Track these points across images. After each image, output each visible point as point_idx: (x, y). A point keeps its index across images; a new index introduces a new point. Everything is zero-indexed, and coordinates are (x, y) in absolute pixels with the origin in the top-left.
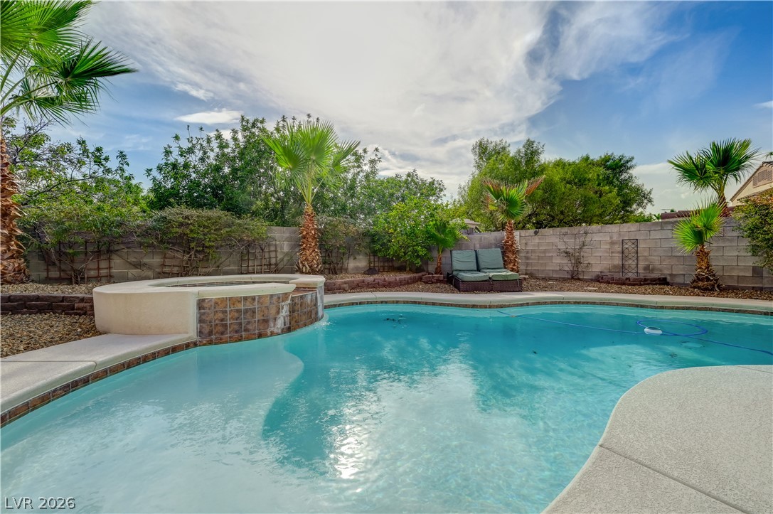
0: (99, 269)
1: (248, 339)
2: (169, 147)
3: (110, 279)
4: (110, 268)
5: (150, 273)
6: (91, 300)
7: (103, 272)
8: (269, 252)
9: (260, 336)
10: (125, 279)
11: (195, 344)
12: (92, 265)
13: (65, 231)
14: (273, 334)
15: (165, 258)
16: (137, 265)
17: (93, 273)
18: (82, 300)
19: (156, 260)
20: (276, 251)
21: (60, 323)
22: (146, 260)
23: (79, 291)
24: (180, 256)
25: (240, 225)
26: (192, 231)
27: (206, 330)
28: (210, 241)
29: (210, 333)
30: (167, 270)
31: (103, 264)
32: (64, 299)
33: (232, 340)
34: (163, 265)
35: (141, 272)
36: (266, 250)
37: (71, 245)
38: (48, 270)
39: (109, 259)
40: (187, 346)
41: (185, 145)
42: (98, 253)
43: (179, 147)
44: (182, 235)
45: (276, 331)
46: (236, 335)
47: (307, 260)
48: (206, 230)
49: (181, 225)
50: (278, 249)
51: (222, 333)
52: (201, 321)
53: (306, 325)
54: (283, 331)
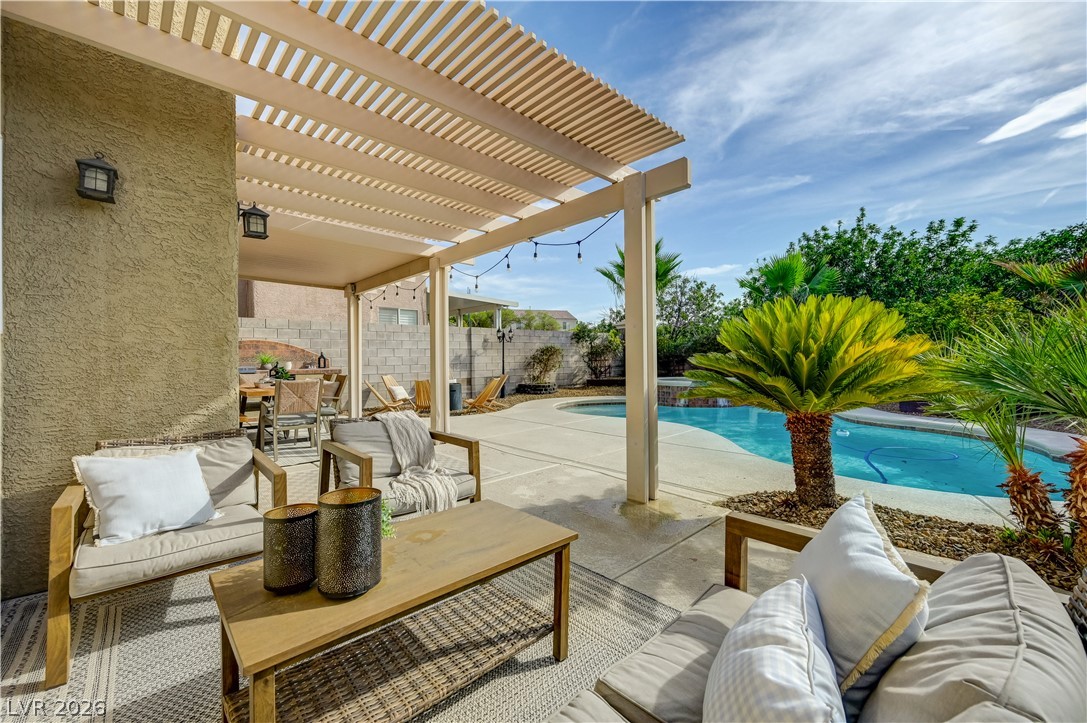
1: (667, 406)
14: (678, 406)
45: (680, 405)
53: (701, 406)
54: (684, 406)
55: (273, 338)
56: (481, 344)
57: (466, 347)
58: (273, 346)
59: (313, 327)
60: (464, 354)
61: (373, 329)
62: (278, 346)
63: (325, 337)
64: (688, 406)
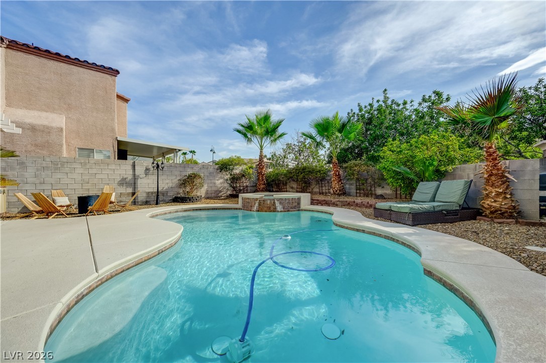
0: (284, 189)
5: (295, 191)
9: (250, 210)
14: (253, 211)
16: (292, 188)
22: (294, 186)
34: (297, 188)
39: (286, 185)
46: (247, 209)
51: (245, 207)
52: (242, 203)
53: (266, 212)
54: (256, 211)
56: (143, 171)
57: (131, 172)
60: (130, 177)
64: (258, 211)
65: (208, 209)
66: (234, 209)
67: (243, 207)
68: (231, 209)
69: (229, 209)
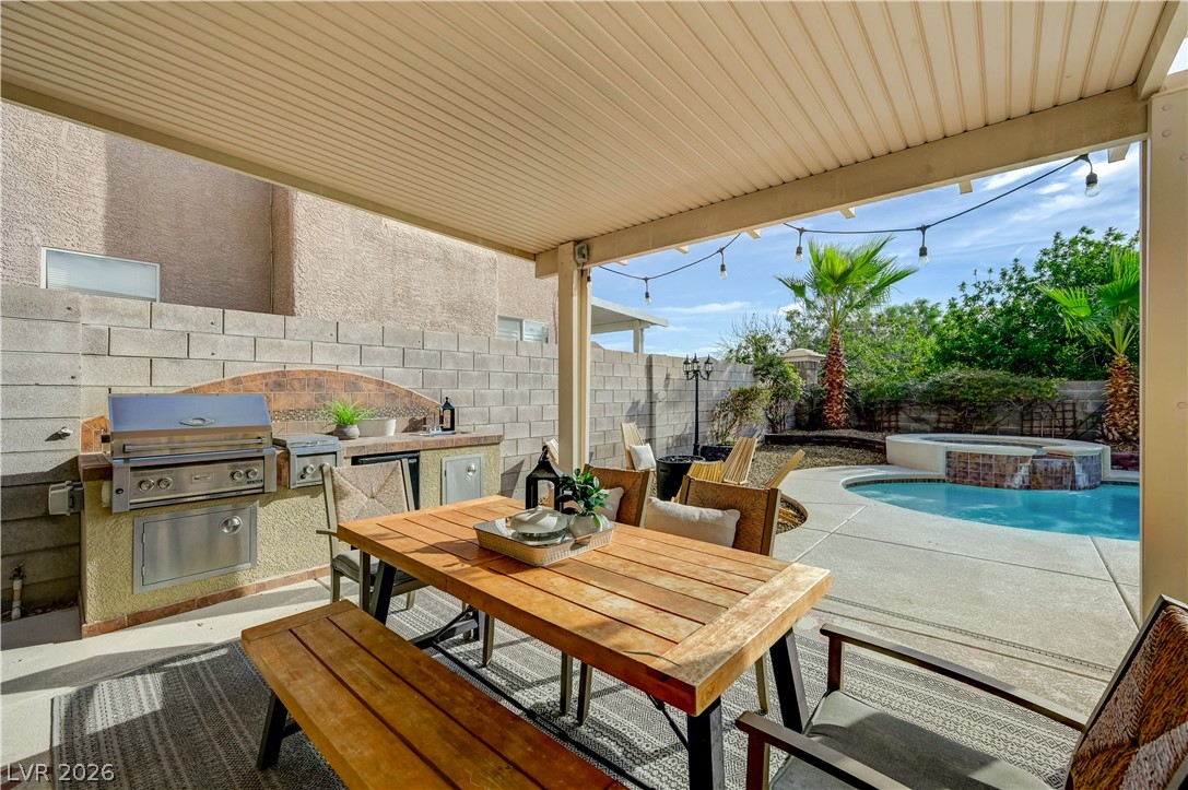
0: (890, 421)
1: (985, 486)
2: (953, 299)
3: (898, 430)
4: (897, 421)
5: (927, 427)
6: (885, 444)
7: (893, 424)
8: (1063, 411)
9: (997, 486)
10: (908, 431)
11: (944, 481)
12: (886, 418)
13: (871, 395)
14: (1009, 487)
15: (940, 414)
16: (918, 420)
17: (886, 424)
18: (880, 443)
19: (933, 416)
20: (1074, 411)
21: (869, 456)
22: (924, 416)
23: (877, 437)
24: (953, 415)
25: (1015, 385)
26: (962, 392)
27: (952, 473)
28: (981, 401)
29: (955, 476)
30: (942, 425)
31: (893, 418)
32: (871, 441)
33: (971, 483)
34: (939, 421)
35: (920, 427)
36: (1059, 409)
37: (873, 405)
38: (859, 421)
39: (897, 414)
40: (939, 481)
41: (972, 292)
42: (889, 410)
43: (966, 295)
44: (953, 397)
45: (1013, 486)
46: (975, 482)
47: (1115, 424)
48: (976, 391)
49: (952, 387)
50: (1078, 408)
51: (964, 478)
52: (948, 466)
53: (1051, 488)
54: (1021, 488)
55: (351, 367)
56: (663, 382)
58: (352, 384)
59: (428, 345)
60: (643, 399)
61: (523, 352)
62: (363, 384)
63: (449, 367)
64: (1028, 488)
65: (868, 483)
66: (924, 481)
67: (948, 474)
68: (916, 481)
69: (911, 481)
